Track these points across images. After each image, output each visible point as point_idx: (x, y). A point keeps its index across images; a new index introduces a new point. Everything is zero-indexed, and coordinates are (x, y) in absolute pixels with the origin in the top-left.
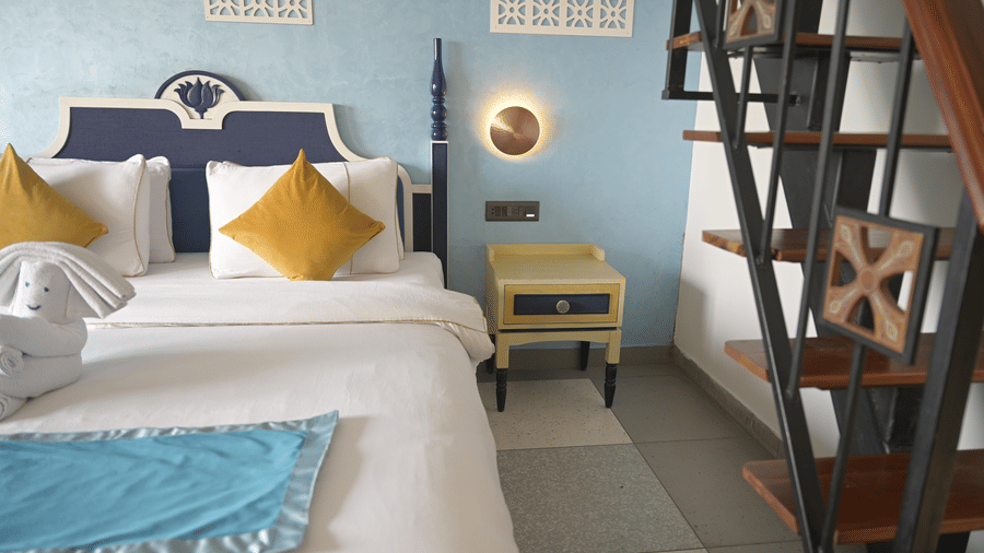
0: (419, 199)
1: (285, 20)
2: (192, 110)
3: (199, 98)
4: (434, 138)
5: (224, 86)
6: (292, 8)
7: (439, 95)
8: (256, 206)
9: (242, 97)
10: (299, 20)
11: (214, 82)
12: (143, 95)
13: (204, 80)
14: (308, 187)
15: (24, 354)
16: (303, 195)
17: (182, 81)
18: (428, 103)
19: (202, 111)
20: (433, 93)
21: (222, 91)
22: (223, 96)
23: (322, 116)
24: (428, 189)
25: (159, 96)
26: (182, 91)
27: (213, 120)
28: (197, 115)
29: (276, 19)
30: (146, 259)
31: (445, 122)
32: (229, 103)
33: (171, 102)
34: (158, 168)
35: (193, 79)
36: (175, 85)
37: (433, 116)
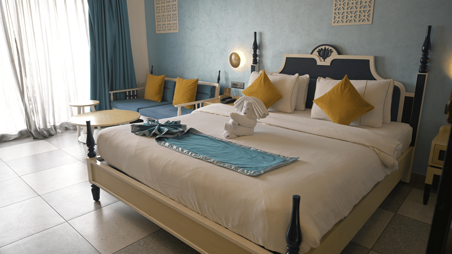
0: (407, 99)
1: (361, 23)
2: (321, 58)
3: (324, 54)
4: (420, 72)
5: (333, 50)
6: (364, 18)
7: (426, 52)
8: (326, 94)
9: (339, 53)
10: (366, 22)
11: (330, 48)
12: (307, 53)
13: (327, 47)
14: (345, 89)
15: (239, 124)
16: (342, 91)
17: (320, 48)
18: (420, 55)
19: (324, 59)
20: (423, 51)
21: (333, 51)
22: (333, 53)
23: (368, 61)
24: (412, 95)
25: (312, 53)
26: (319, 52)
27: (328, 62)
28: (323, 60)
29: (357, 23)
30: (293, 108)
31: (428, 64)
32: (334, 56)
33: (315, 56)
34: (305, 78)
35: (323, 47)
36: (317, 50)
37: (421, 62)
